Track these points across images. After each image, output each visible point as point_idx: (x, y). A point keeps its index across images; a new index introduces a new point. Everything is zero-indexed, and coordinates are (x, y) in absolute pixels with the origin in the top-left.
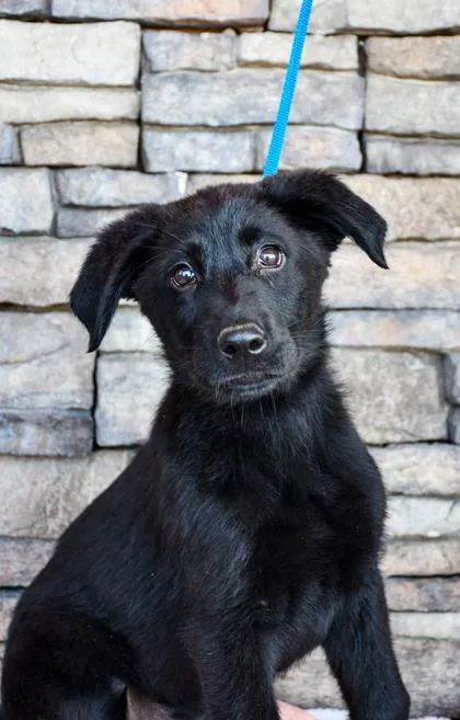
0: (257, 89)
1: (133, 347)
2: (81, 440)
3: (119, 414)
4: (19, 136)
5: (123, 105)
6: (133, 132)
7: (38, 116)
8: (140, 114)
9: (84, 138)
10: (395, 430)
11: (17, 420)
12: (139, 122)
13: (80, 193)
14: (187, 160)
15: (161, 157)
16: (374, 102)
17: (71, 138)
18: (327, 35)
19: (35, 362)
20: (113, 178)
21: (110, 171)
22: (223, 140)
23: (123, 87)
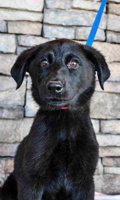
0: (77, 16)
2: (20, 115)
3: (32, 108)
4: (7, 25)
5: (38, 17)
6: (40, 25)
7: (13, 19)
8: (43, 20)
9: (26, 26)
10: (110, 116)
11: (2, 108)
12: (42, 23)
13: (24, 42)
14: (55, 34)
15: (48, 33)
16: (110, 22)
17: (22, 26)
18: (98, 2)
19: (8, 91)
20: (34, 38)
21: (33, 36)
22: (66, 30)
23: (38, 12)
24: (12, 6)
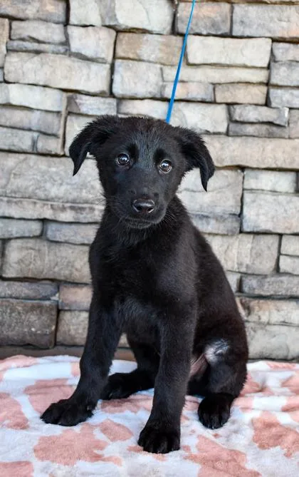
1: (259, 188)
2: (235, 228)
3: (252, 217)
4: (214, 89)
5: (261, 76)
6: (264, 89)
7: (223, 80)
8: (269, 80)
9: (242, 91)
11: (208, 217)
12: (268, 84)
13: (241, 115)
14: (288, 102)
15: (277, 101)
17: (237, 91)
19: (215, 192)
20: (255, 110)
21: (254, 106)
23: (262, 68)
24: (223, 61)
